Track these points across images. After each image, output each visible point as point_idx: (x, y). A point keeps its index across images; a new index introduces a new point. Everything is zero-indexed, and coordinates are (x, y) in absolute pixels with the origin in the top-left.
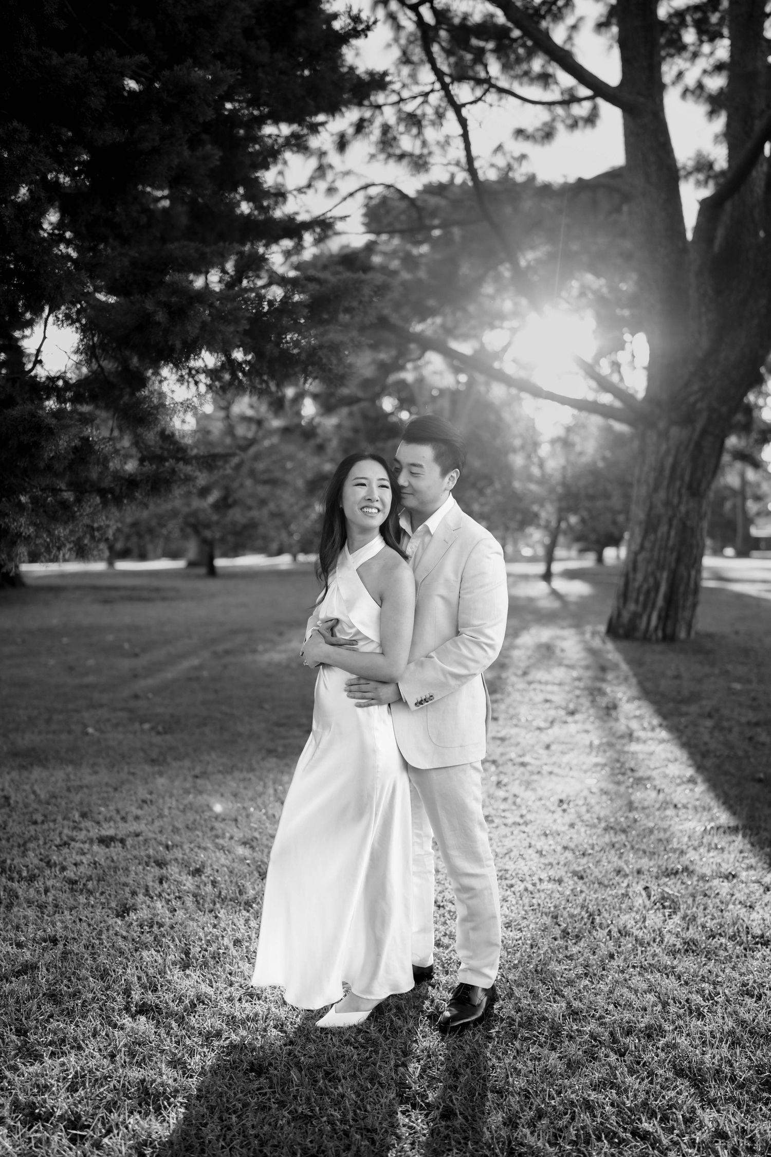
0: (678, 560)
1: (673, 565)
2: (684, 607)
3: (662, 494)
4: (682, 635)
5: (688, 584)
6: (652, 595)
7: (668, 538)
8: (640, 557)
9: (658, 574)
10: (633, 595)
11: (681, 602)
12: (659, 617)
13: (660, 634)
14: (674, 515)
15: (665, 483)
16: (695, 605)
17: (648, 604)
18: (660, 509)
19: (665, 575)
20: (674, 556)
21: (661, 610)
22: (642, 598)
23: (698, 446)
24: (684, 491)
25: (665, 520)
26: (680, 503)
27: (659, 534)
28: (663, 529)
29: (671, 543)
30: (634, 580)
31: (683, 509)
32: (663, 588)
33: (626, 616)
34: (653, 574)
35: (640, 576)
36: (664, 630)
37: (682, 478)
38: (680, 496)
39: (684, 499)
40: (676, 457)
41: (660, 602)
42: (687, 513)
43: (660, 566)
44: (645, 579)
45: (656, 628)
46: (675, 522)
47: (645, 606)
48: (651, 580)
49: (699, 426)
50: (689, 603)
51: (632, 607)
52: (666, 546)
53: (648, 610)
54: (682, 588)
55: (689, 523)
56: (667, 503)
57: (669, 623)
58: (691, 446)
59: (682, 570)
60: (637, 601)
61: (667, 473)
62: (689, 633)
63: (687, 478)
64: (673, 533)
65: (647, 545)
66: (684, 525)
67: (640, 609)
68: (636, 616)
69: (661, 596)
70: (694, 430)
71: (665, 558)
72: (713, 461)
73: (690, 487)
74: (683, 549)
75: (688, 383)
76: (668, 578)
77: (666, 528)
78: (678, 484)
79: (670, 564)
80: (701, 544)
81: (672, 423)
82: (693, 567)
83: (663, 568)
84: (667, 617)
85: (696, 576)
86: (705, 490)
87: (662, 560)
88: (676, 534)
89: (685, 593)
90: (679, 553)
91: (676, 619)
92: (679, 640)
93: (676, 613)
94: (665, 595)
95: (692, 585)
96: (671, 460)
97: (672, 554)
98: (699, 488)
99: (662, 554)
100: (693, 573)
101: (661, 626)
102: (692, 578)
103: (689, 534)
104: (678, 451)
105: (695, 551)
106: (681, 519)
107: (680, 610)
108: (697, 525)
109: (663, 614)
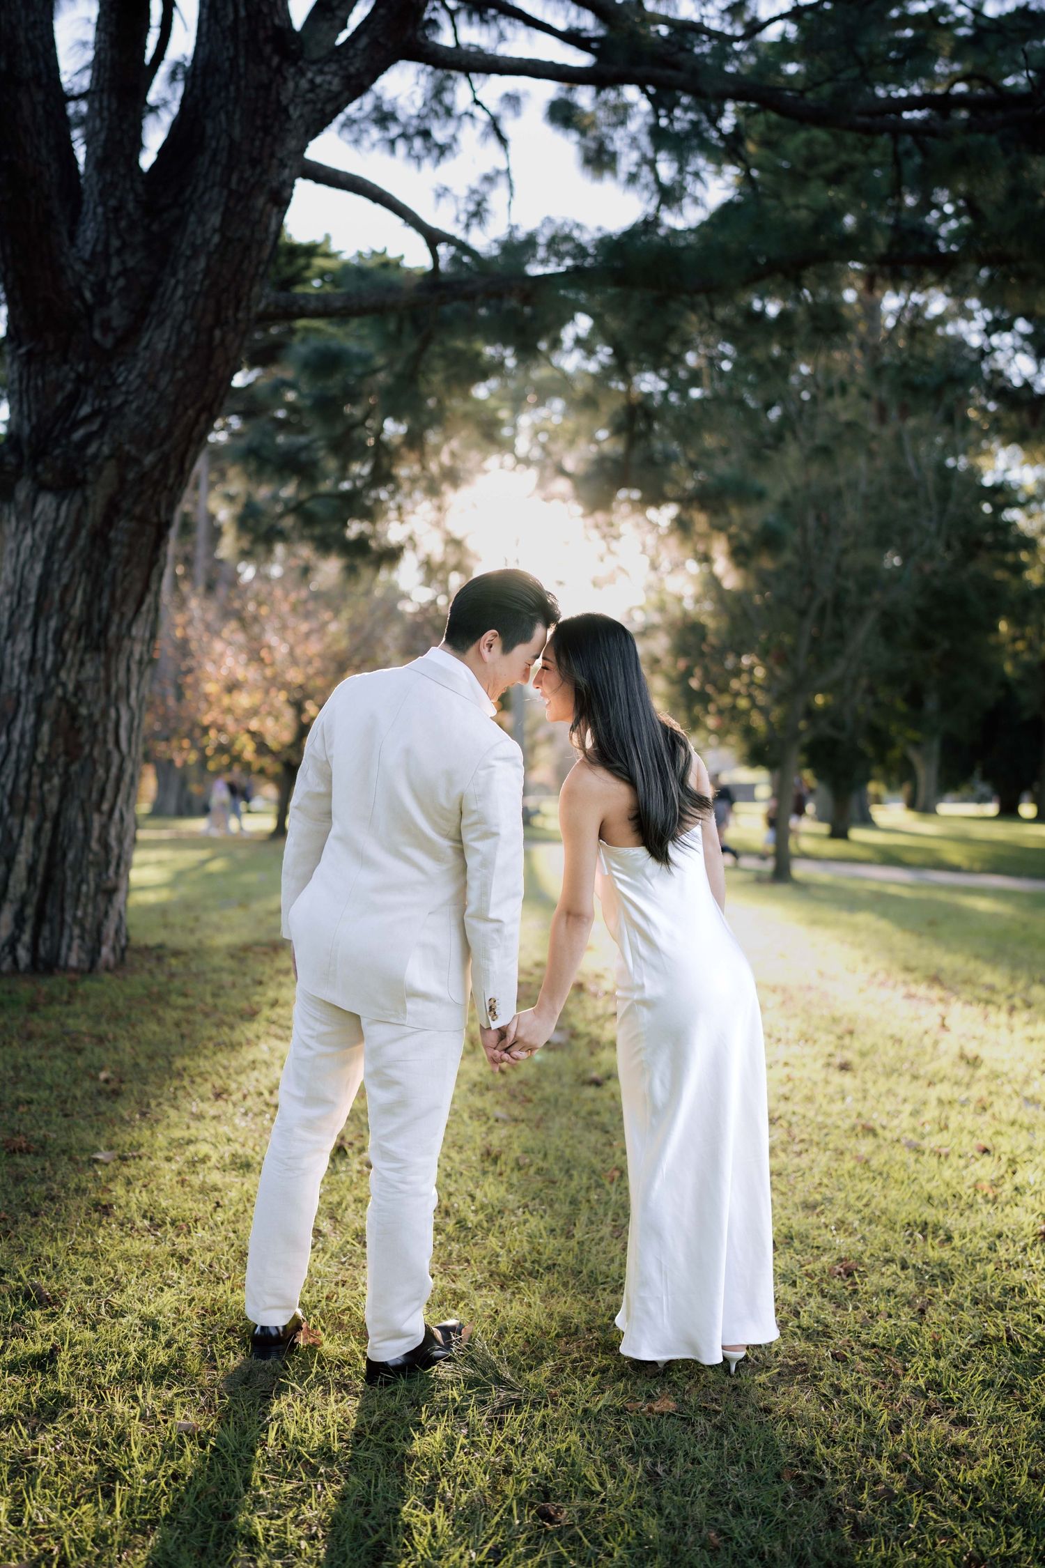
0: (65, 792)
1: (53, 803)
2: (77, 896)
4: (76, 958)
5: (86, 845)
7: (36, 743)
9: (15, 822)
11: (70, 887)
13: (23, 954)
14: (48, 693)
15: (27, 622)
19: (30, 824)
20: (55, 782)
21: (24, 902)
23: (100, 537)
24: (67, 637)
25: (27, 701)
26: (57, 667)
27: (16, 736)
31: (67, 677)
32: (26, 856)
36: (34, 948)
37: (63, 607)
38: (60, 649)
39: (71, 656)
40: (48, 560)
46: (50, 706)
49: (98, 496)
54: (72, 856)
55: (84, 711)
56: (31, 666)
57: (46, 931)
58: (82, 541)
59: (73, 813)
62: (95, 952)
63: (76, 610)
64: (46, 728)
66: (72, 715)
69: (20, 870)
70: (85, 502)
71: (28, 786)
72: (137, 574)
73: (84, 627)
74: (75, 768)
75: (74, 400)
76: (39, 830)
77: (32, 718)
78: (53, 624)
79: (42, 801)
80: (116, 759)
81: (41, 487)
82: (99, 809)
83: (26, 809)
84: (40, 917)
85: (105, 828)
86: (119, 639)
87: (22, 792)
88: (54, 734)
89: (78, 865)
90: (66, 776)
91: (63, 922)
92: (66, 968)
93: (62, 910)
94: (31, 870)
95: (94, 845)
96: (38, 569)
97: (46, 778)
98: (104, 632)
99: (23, 779)
100: (97, 821)
101: (26, 938)
102: (96, 833)
103: (85, 735)
104: (51, 549)
105: (101, 772)
106: (63, 699)
107: (68, 903)
108: (105, 713)
109: (30, 911)
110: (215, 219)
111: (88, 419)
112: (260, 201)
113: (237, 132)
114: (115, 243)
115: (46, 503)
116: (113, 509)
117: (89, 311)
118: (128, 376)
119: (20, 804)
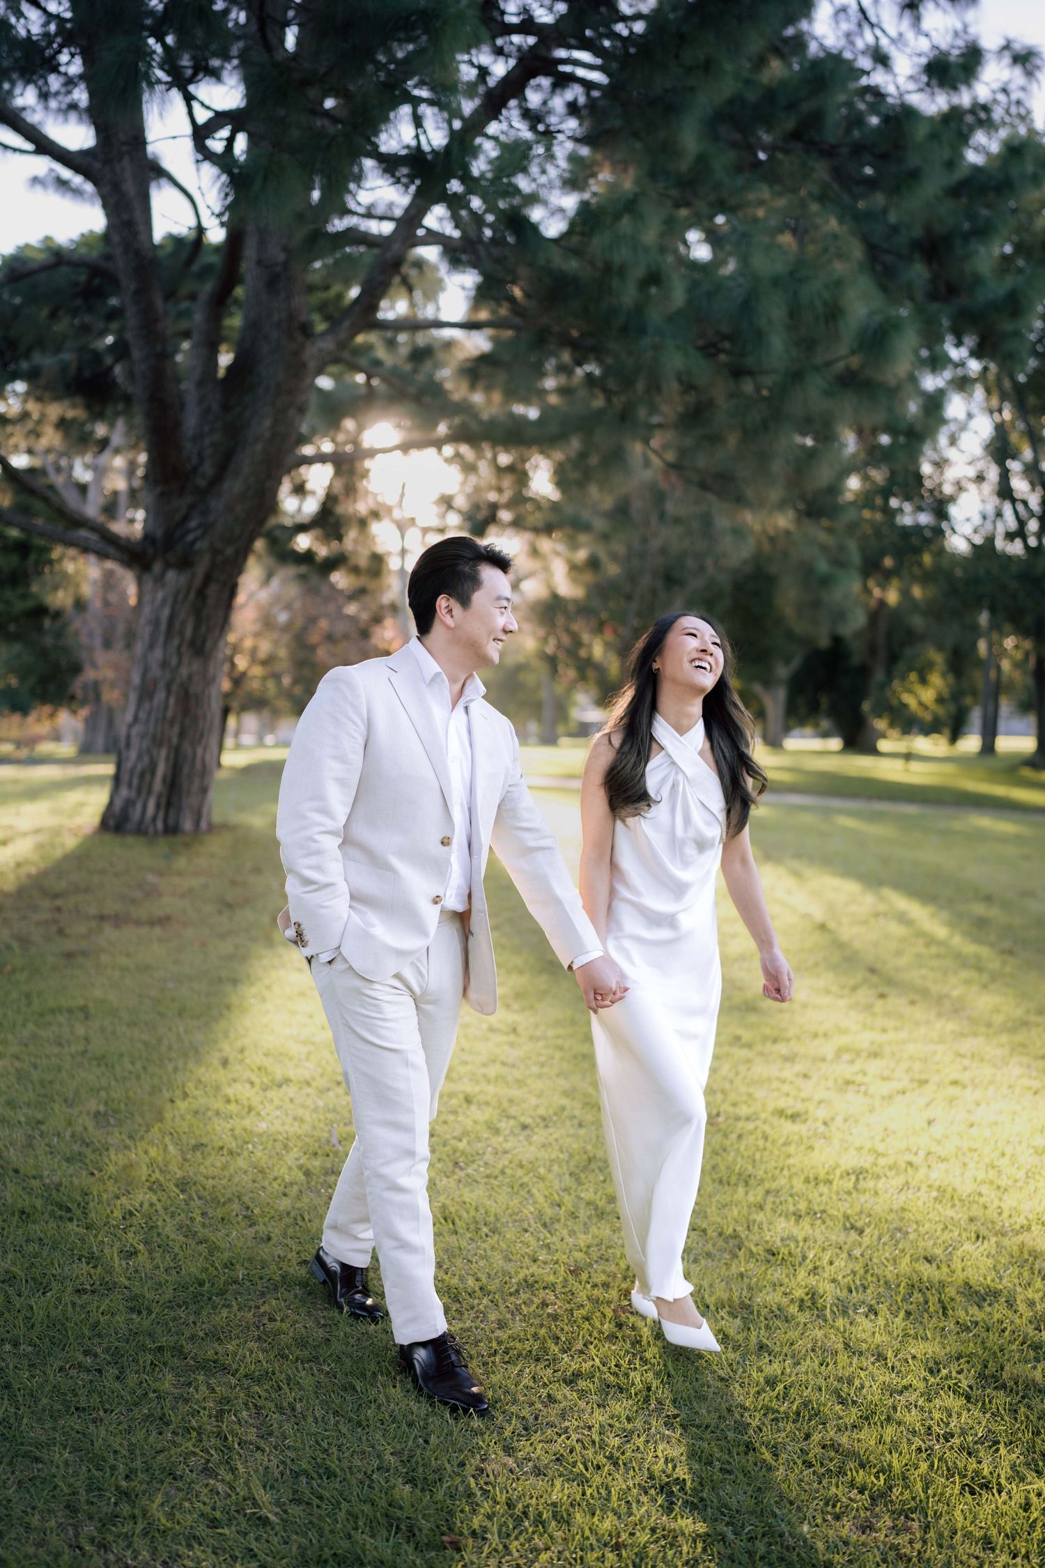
0: (182, 735)
1: (175, 740)
2: (189, 792)
3: (158, 654)
4: (188, 826)
5: (193, 764)
6: (148, 777)
7: (166, 708)
8: (135, 731)
9: (155, 753)
10: (125, 777)
11: (185, 787)
12: (158, 806)
13: (160, 825)
14: (173, 679)
15: (161, 639)
16: (204, 790)
17: (143, 788)
18: (155, 671)
19: (163, 753)
20: (176, 729)
21: (159, 797)
22: (135, 781)
23: (201, 594)
24: (184, 649)
25: (162, 685)
26: (179, 664)
27: (155, 703)
28: (160, 696)
29: (170, 714)
31: (184, 671)
32: (161, 769)
33: (119, 803)
34: (149, 751)
35: (133, 755)
36: (164, 819)
37: (182, 633)
38: (180, 655)
39: (186, 660)
40: (173, 608)
41: (158, 785)
42: (190, 677)
43: (157, 741)
44: (140, 757)
45: (154, 819)
46: (175, 688)
47: (139, 791)
48: (146, 759)
49: (201, 569)
50: (196, 786)
51: (124, 792)
52: (164, 717)
53: (143, 796)
54: (186, 770)
55: (192, 690)
56: (164, 664)
57: (172, 812)
58: (192, 595)
59: (187, 747)
60: (130, 785)
61: (163, 627)
62: (197, 822)
63: (189, 632)
64: (172, 701)
65: (142, 715)
66: (186, 692)
67: (133, 794)
68: (129, 803)
69: (158, 778)
70: (194, 574)
71: (163, 732)
72: (220, 614)
73: (192, 643)
74: (187, 721)
75: (186, 518)
76: (167, 755)
77: (163, 696)
78: (176, 641)
79: (169, 739)
81: (168, 566)
83: (161, 744)
84: (169, 804)
85: (204, 755)
86: (211, 648)
87: (159, 734)
88: (176, 702)
89: (190, 776)
90: (181, 725)
91: (181, 807)
92: (184, 831)
93: (180, 800)
94: (164, 780)
96: (167, 611)
97: (172, 726)
98: (203, 645)
99: (160, 727)
101: (161, 814)
103: (192, 703)
104: (175, 600)
105: (200, 723)
106: (181, 684)
107: (185, 797)
108: (203, 690)
109: (164, 801)
110: (267, 423)
111: (195, 529)
112: (292, 412)
114: (207, 429)
115: (171, 575)
116: (208, 579)
117: (195, 469)
118: (217, 505)
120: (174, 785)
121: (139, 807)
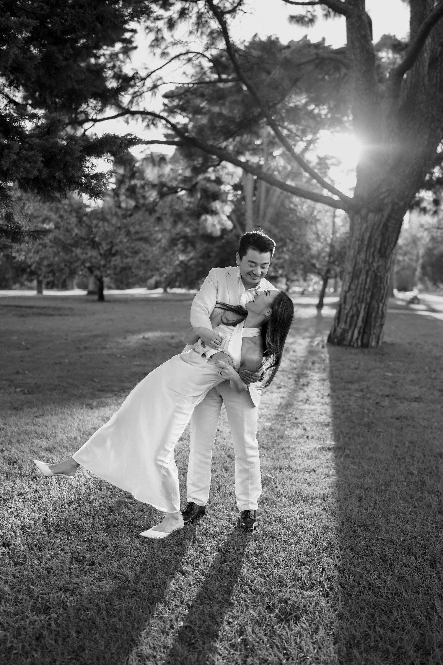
0: (372, 297)
1: (369, 300)
2: (375, 326)
3: (362, 256)
4: (373, 344)
5: (377, 312)
6: (355, 318)
7: (366, 283)
8: (348, 295)
9: (359, 305)
10: (343, 318)
11: (373, 324)
12: (359, 333)
13: (360, 342)
14: (370, 269)
15: (365, 249)
16: (382, 325)
17: (352, 324)
18: (361, 265)
19: (363, 306)
20: (370, 294)
21: (360, 328)
22: (348, 320)
23: (386, 226)
24: (376, 253)
25: (364, 271)
26: (373, 262)
27: (360, 281)
28: (363, 277)
29: (367, 287)
30: (345, 308)
31: (375, 265)
32: (362, 315)
33: (339, 331)
34: (356, 305)
35: (348, 307)
36: (362, 340)
37: (375, 245)
38: (374, 257)
39: (376, 259)
40: (371, 232)
41: (360, 323)
42: (378, 267)
43: (360, 300)
44: (351, 308)
45: (357, 339)
46: (370, 273)
47: (350, 326)
48: (355, 309)
49: (386, 213)
50: (377, 324)
51: (343, 326)
52: (365, 288)
53: (352, 328)
54: (373, 315)
55: (379, 274)
56: (365, 261)
57: (365, 336)
58: (381, 226)
59: (374, 303)
60: (346, 322)
61: (366, 243)
62: (378, 343)
63: (378, 246)
64: (368, 280)
65: (353, 287)
66: (376, 275)
67: (347, 327)
68: (345, 331)
69: (360, 319)
70: (383, 215)
71: (363, 295)
72: (395, 235)
73: (380, 251)
74: (375, 290)
75: (379, 187)
76: (365, 308)
77: (364, 277)
78: (372, 250)
79: (366, 300)
80: (386, 287)
81: (370, 211)
82: (381, 301)
83: (362, 302)
84: (364, 332)
85: (383, 307)
86: (389, 254)
87: (361, 297)
88: (371, 281)
89: (376, 318)
90: (372, 293)
91: (370, 334)
92: (371, 346)
93: (370, 330)
94: (363, 319)
95: (380, 312)
96: (368, 234)
97: (368, 293)
98: (385, 252)
99: (362, 293)
100: (381, 305)
101: (360, 338)
102: (380, 308)
103: (379, 281)
104: (372, 229)
105: (382, 291)
106: (374, 271)
107: (372, 328)
108: (384, 275)
109: (362, 330)
113: (434, 113)
115: (371, 216)
116: (390, 217)
119: (361, 300)
120: (367, 322)
121: (350, 334)
